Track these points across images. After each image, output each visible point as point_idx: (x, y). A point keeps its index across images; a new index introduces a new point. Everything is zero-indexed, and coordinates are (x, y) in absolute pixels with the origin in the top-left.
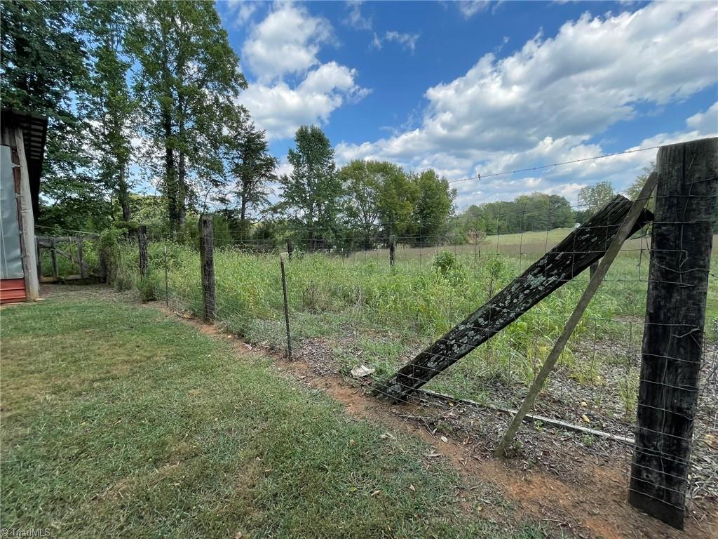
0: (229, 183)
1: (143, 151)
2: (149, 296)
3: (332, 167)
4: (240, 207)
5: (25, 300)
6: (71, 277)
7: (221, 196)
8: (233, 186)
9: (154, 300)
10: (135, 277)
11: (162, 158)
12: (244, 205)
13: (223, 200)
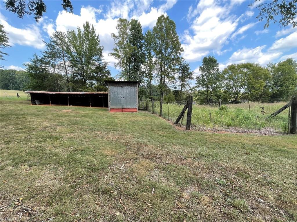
0: (177, 82)
1: (155, 76)
2: (153, 113)
3: (218, 70)
4: (180, 89)
5: (137, 112)
6: (141, 109)
7: (174, 86)
8: (178, 83)
9: (154, 113)
10: (151, 109)
11: (160, 78)
12: (181, 89)
13: (175, 88)
